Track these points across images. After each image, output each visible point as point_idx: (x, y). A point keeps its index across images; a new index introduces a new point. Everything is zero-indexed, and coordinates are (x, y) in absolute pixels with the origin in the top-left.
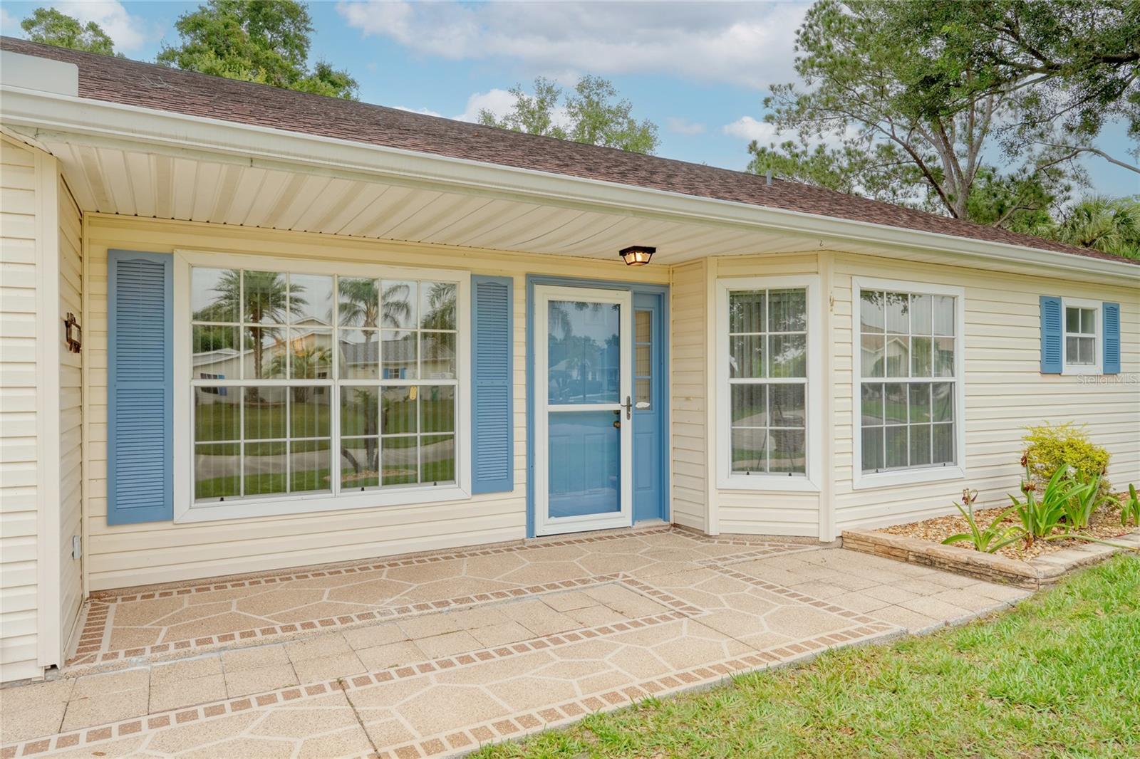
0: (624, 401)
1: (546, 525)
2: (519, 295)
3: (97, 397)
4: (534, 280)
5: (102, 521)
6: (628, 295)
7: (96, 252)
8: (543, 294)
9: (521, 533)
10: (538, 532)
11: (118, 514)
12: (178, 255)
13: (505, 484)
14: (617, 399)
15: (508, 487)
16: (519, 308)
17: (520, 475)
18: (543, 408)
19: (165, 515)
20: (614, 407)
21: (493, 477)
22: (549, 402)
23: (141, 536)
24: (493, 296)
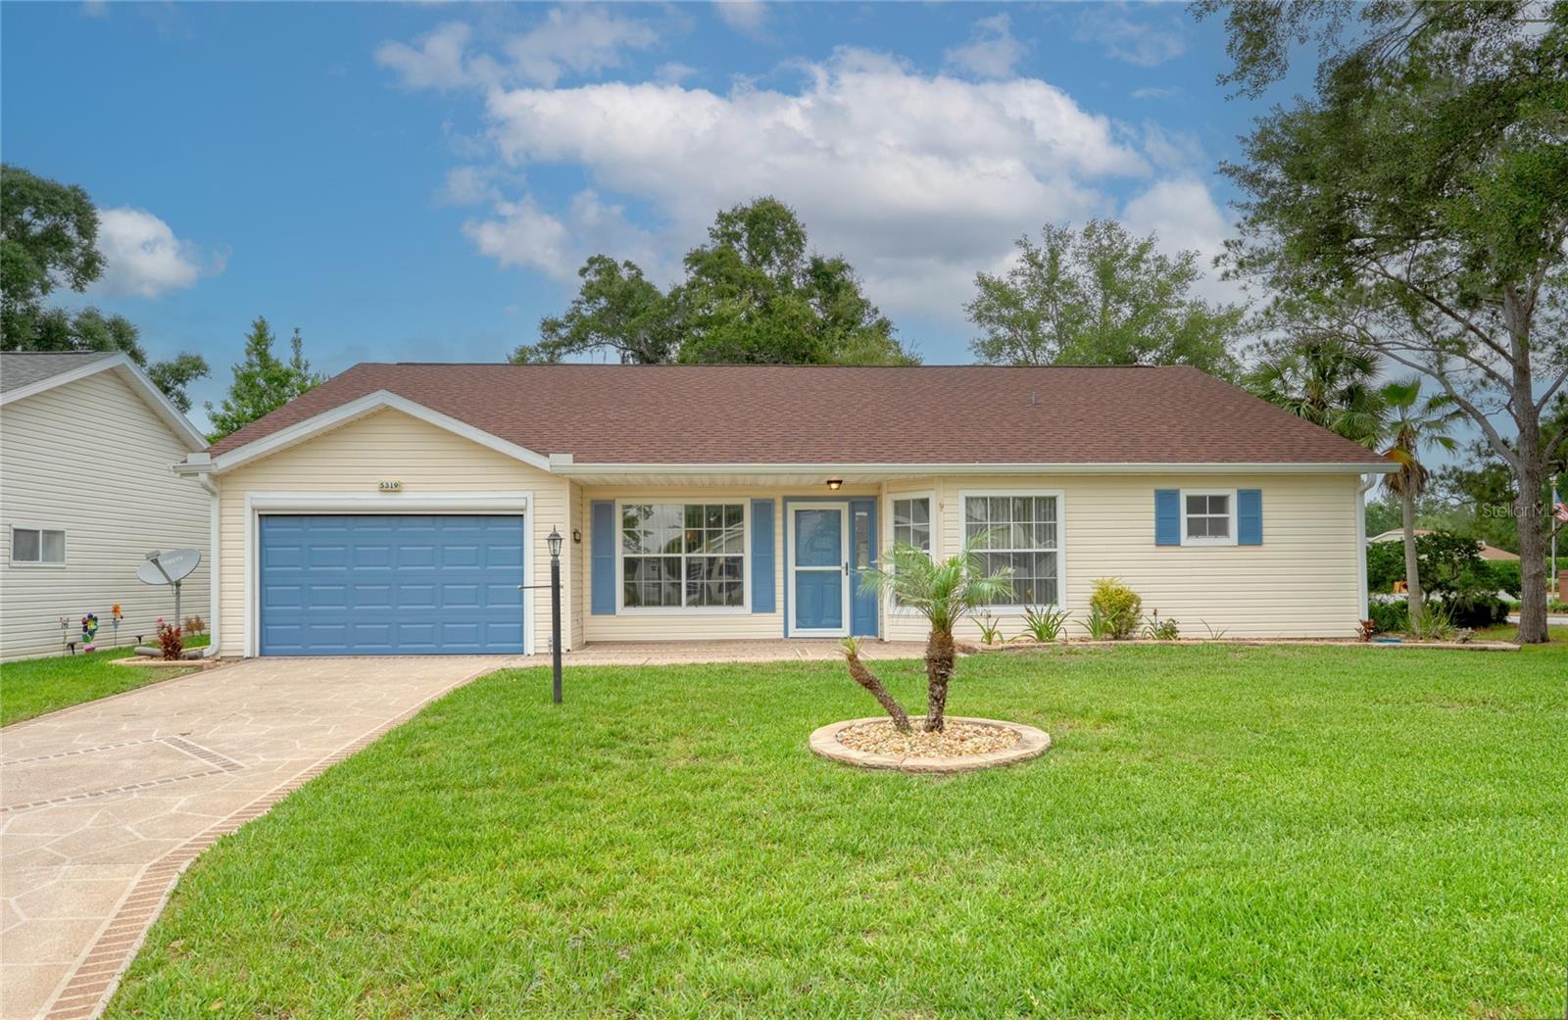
0: (844, 565)
1: (793, 632)
2: (779, 508)
3: (588, 562)
4: (787, 499)
5: (589, 613)
6: (846, 504)
7: (587, 501)
8: (792, 507)
9: (781, 635)
10: (790, 635)
11: (597, 609)
12: (617, 500)
13: (770, 608)
14: (840, 565)
15: (773, 610)
16: (779, 515)
17: (780, 605)
18: (792, 568)
19: (613, 611)
20: (837, 568)
21: (765, 604)
22: (797, 565)
23: (604, 620)
24: (764, 510)
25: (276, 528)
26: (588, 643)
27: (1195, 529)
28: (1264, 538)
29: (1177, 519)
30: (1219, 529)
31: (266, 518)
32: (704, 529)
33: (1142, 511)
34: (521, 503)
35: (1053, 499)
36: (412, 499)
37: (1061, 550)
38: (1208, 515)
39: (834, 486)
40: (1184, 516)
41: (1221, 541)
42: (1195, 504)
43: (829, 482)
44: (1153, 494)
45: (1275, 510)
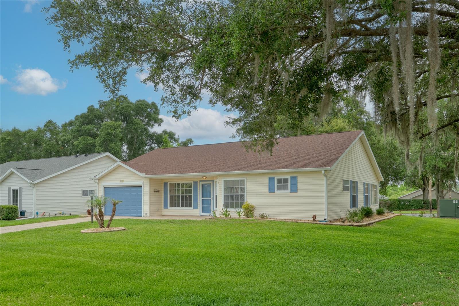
1: (201, 214)
2: (199, 183)
3: (163, 196)
4: (200, 181)
6: (212, 182)
7: (163, 183)
8: (201, 183)
9: (199, 215)
11: (164, 207)
12: (168, 182)
14: (210, 197)
16: (198, 185)
17: (199, 207)
18: (201, 198)
19: (167, 208)
20: (210, 198)
21: (196, 207)
22: (202, 197)
23: (166, 210)
24: (196, 183)
25: (107, 190)
26: (163, 215)
27: (279, 188)
28: (298, 190)
29: (274, 185)
30: (286, 188)
31: (106, 188)
32: (188, 188)
33: (265, 182)
34: (141, 184)
35: (244, 180)
36: (126, 183)
37: (245, 194)
38: (283, 184)
39: (204, 178)
40: (276, 184)
41: (286, 191)
42: (280, 181)
43: (203, 177)
44: (268, 178)
45: (301, 181)
